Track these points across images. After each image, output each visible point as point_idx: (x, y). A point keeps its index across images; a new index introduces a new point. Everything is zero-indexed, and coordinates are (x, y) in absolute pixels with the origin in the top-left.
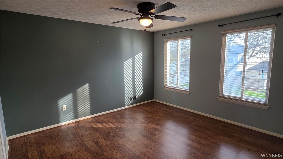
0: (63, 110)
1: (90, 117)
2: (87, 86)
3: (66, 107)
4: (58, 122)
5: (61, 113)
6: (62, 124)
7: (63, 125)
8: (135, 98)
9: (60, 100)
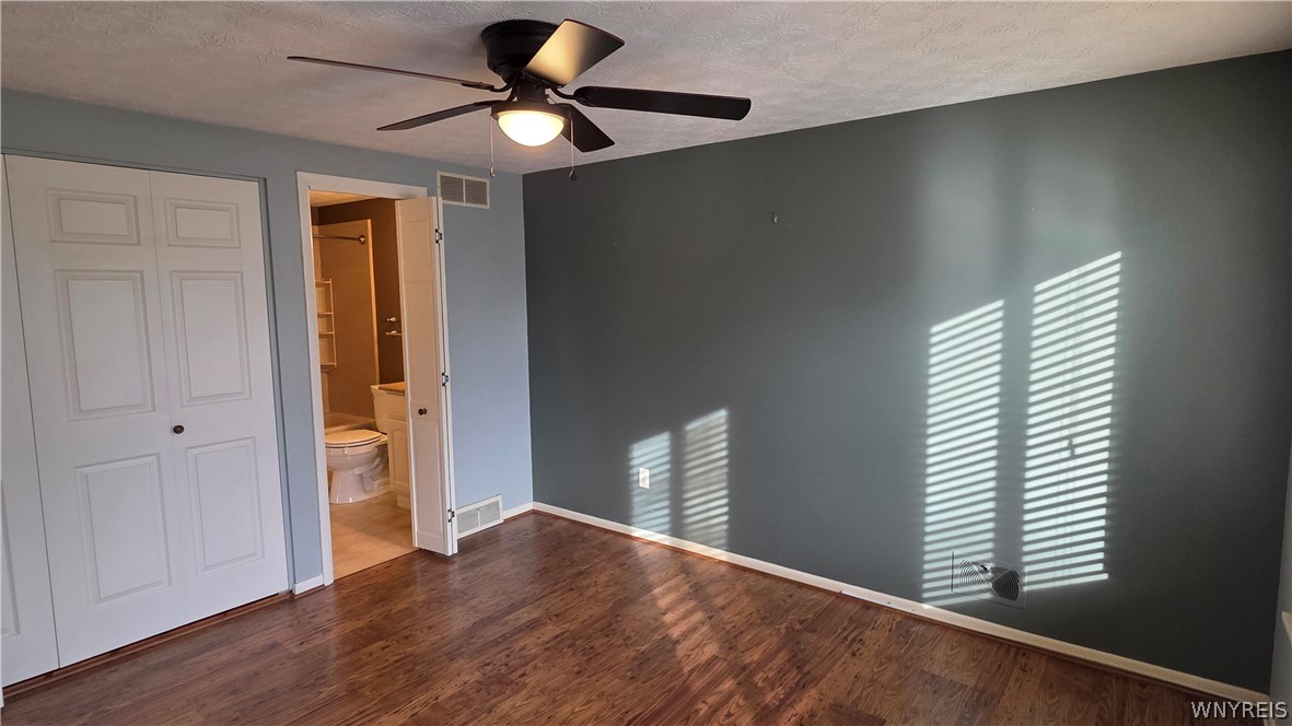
0: (641, 485)
1: (723, 555)
2: (720, 418)
3: (651, 477)
4: (626, 519)
5: (636, 492)
6: (636, 532)
7: (636, 539)
8: (1007, 583)
9: (635, 446)
